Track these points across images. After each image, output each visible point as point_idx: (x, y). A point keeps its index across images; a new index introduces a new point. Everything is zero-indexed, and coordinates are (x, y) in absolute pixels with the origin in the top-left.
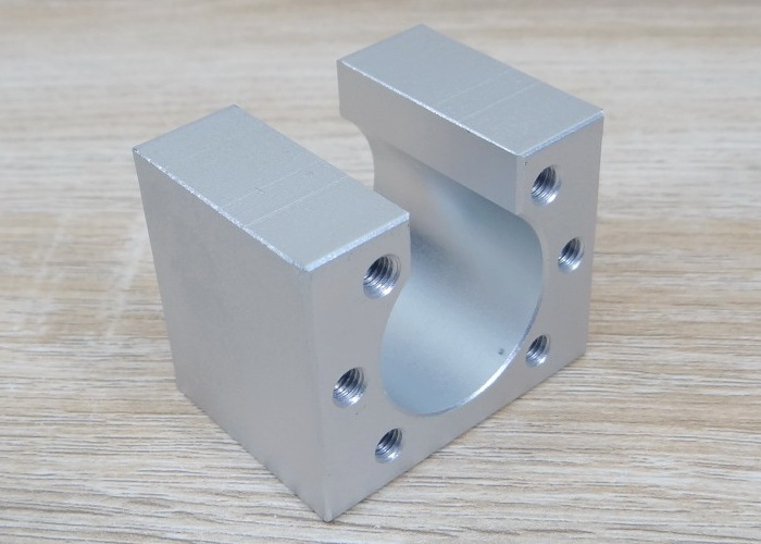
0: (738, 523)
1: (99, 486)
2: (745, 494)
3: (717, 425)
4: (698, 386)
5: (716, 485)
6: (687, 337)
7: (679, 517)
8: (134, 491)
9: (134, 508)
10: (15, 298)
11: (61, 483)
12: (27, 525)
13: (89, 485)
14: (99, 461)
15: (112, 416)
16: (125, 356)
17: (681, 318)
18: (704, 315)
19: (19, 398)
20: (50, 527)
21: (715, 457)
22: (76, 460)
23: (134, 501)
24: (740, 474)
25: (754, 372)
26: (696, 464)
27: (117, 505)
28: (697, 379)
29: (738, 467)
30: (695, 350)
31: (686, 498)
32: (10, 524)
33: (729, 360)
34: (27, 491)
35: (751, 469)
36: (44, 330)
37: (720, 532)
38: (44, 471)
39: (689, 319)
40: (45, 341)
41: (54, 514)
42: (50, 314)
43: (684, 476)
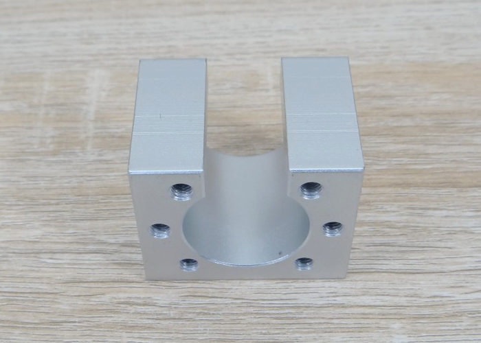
0: (430, 239)
1: (103, 238)
2: (433, 223)
3: (417, 186)
4: (406, 164)
5: (418, 219)
6: (399, 136)
7: (401, 238)
8: (122, 240)
9: (123, 249)
10: (31, 128)
11: (82, 237)
12: (69, 261)
13: (97, 237)
14: (100, 224)
15: (101, 197)
16: (100, 161)
17: (395, 124)
18: (407, 122)
19: (48, 189)
20: (81, 262)
21: (417, 204)
22: (87, 224)
23: (124, 245)
24: (430, 212)
26: (408, 208)
27: (115, 248)
28: (405, 160)
29: (429, 209)
30: (404, 143)
31: (405, 227)
32: (60, 262)
33: (421, 148)
34: (65, 243)
35: (435, 209)
36: (52, 147)
37: (422, 244)
38: (71, 231)
39: (399, 124)
40: (54, 153)
41: (83, 255)
42: (53, 137)
43: (402, 215)
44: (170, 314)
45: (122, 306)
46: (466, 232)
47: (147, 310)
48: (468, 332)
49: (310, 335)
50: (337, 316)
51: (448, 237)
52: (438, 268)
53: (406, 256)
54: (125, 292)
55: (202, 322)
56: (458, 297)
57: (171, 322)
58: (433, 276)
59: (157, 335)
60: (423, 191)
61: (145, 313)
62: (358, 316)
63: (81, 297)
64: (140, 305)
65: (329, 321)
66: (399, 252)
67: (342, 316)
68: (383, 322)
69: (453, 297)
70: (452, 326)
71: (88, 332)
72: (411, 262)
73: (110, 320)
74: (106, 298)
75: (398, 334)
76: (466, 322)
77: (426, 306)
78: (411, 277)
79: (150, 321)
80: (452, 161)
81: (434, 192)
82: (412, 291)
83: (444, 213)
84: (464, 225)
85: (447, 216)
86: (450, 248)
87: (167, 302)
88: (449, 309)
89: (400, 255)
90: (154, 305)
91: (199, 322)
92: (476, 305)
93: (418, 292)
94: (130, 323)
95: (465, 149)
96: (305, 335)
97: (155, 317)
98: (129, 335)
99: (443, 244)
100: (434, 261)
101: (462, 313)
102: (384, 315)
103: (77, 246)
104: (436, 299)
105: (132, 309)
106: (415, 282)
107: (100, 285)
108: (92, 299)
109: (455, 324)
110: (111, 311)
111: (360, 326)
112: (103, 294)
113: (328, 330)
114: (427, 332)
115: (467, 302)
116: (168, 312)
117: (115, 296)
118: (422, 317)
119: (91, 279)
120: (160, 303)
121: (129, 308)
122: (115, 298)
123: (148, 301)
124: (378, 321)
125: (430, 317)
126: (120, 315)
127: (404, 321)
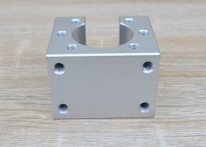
0: (174, 94)
1: (18, 94)
2: (176, 89)
3: (168, 76)
5: (169, 88)
7: (160, 94)
8: (27, 95)
9: (27, 98)
11: (8, 94)
13: (16, 94)
14: (18, 89)
15: (20, 80)
21: (168, 82)
22: (11, 90)
25: (175, 66)
26: (164, 84)
27: (23, 98)
29: (173, 84)
31: (162, 90)
33: (170, 64)
35: (177, 84)
37: (170, 96)
38: (3, 92)
43: (161, 86)
44: (47, 122)
45: (24, 119)
46: (191, 92)
47: (35, 120)
48: (194, 128)
49: (115, 129)
50: (129, 122)
51: (183, 94)
52: (179, 105)
53: (163, 100)
54: (26, 114)
55: (63, 125)
56: (188, 115)
57: (47, 125)
58: (176, 108)
59: (39, 130)
60: (171, 78)
61: (35, 122)
62: (139, 122)
63: (4, 116)
64: (32, 118)
65: (125, 124)
66: (159, 99)
67: (131, 122)
68: (152, 125)
69: (186, 115)
70: (185, 126)
71: (5, 129)
72: (165, 103)
73: (17, 124)
74: (16, 116)
75: (159, 129)
76: (192, 124)
77: (172, 119)
78: (165, 108)
79: (37, 125)
80: (184, 68)
81: (176, 78)
82: (166, 113)
83: (181, 85)
84: (190, 90)
85: (182, 87)
86: (184, 98)
87: (46, 117)
88: (184, 119)
89: (160, 100)
90: (40, 118)
91: (61, 125)
92: (198, 118)
93: (169, 113)
94: (27, 125)
95: (190, 64)
96: (113, 130)
97: (39, 123)
98: (25, 130)
99: (180, 96)
100: (176, 102)
101: (191, 121)
102: (152, 122)
103: (5, 97)
104: (177, 116)
105: (28, 120)
106: (167, 110)
107: (14, 111)
108: (9, 116)
109: (187, 125)
110: (18, 121)
111: (140, 126)
112: (15, 115)
113: (125, 128)
114: (173, 128)
115: (193, 117)
116: (46, 121)
117: (20, 115)
118: (171, 122)
119: (10, 109)
120: (42, 118)
121: (27, 119)
122: (20, 116)
123: (37, 117)
124: (149, 124)
125: (175, 122)
126: (22, 122)
127: (162, 124)
